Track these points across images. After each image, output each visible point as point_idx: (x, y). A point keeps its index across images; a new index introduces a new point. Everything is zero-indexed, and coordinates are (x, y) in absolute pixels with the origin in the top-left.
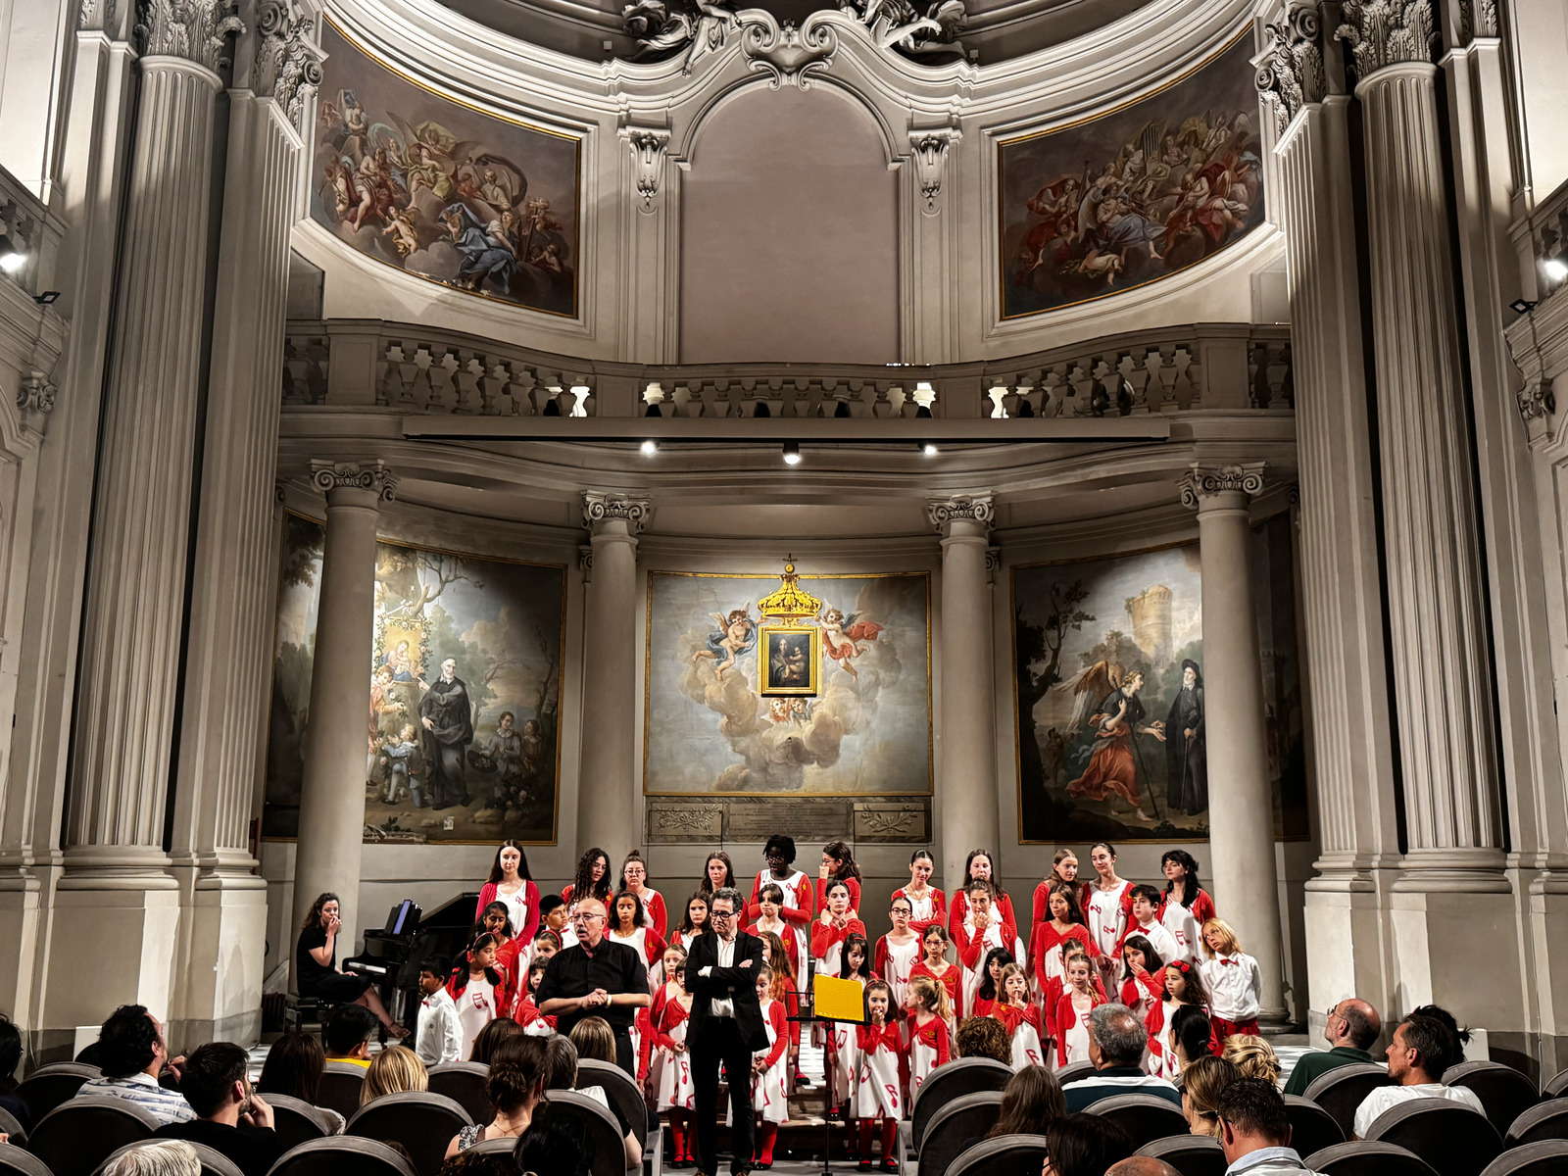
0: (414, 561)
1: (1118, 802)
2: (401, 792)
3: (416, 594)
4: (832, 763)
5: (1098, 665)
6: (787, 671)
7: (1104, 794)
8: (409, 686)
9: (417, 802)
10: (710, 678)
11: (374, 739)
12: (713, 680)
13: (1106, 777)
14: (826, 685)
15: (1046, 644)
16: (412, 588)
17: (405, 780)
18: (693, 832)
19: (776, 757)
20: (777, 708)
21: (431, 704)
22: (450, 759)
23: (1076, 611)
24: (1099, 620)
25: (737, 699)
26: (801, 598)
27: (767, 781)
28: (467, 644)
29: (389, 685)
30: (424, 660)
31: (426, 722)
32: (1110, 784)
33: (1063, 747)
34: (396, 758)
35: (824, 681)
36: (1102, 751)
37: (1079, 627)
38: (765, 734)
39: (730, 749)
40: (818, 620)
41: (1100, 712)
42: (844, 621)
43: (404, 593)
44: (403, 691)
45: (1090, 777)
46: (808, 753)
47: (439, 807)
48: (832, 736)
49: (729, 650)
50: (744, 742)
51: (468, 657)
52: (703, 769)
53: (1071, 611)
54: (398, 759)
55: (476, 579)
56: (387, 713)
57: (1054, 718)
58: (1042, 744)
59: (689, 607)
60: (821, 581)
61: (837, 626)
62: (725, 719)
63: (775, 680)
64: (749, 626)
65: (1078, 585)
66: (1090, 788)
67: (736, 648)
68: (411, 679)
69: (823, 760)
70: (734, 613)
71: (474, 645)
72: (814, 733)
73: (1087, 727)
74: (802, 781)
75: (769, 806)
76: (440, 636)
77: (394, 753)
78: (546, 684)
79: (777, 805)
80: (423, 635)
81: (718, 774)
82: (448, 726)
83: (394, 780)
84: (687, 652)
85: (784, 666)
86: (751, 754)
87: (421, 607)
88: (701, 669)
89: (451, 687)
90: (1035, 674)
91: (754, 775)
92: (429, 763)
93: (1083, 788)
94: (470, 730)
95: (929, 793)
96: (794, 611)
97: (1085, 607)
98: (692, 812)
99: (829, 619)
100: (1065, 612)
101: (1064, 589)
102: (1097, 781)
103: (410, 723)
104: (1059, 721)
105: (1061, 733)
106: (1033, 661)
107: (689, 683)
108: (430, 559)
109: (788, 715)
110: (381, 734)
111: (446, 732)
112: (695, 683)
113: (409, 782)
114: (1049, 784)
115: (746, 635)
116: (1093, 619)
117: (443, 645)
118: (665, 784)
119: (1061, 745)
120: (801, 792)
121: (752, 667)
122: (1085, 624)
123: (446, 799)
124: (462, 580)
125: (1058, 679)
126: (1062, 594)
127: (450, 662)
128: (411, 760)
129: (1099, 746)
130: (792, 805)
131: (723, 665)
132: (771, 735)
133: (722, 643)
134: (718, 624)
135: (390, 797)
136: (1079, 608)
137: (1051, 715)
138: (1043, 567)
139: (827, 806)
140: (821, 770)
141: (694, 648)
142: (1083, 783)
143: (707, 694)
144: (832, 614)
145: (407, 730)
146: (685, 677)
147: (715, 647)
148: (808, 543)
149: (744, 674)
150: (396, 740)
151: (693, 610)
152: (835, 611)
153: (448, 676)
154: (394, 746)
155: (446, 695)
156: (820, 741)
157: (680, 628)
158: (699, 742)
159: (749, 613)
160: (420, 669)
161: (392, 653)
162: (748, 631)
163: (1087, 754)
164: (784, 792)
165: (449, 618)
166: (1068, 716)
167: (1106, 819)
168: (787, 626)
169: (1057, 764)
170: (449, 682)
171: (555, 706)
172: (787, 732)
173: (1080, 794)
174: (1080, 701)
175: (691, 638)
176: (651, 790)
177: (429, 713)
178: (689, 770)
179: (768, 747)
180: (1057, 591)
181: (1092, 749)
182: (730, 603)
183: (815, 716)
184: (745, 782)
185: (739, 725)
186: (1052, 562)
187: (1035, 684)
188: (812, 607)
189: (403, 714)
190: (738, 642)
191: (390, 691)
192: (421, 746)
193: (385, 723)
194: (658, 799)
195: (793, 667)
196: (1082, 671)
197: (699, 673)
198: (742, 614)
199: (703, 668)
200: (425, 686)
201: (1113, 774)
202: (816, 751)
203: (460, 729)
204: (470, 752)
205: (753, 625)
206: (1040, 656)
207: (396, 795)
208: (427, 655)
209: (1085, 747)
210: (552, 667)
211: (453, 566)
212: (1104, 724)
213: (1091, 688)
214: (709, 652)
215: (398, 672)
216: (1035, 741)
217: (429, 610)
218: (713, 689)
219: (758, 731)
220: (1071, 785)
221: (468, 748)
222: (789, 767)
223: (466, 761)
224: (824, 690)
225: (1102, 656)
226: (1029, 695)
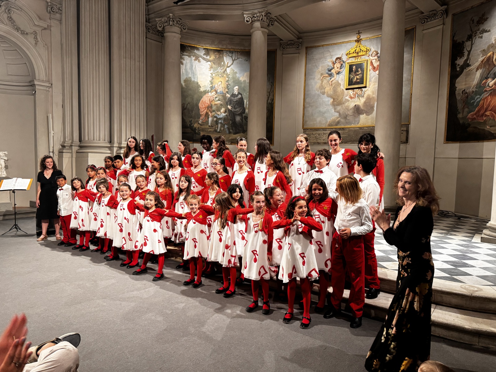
0: (223, 54)
1: (490, 122)
2: (222, 129)
3: (224, 65)
4: (371, 113)
5: (489, 54)
6: (355, 79)
7: (484, 118)
8: (223, 96)
9: (228, 132)
10: (327, 85)
11: (211, 113)
12: (328, 85)
13: (486, 111)
14: (371, 82)
15: (465, 48)
16: (222, 63)
17: (223, 125)
18: (319, 141)
19: (350, 113)
20: (351, 94)
21: (231, 101)
22: (238, 119)
23: (481, 29)
24: (492, 31)
25: (337, 92)
26: (362, 48)
27: (346, 122)
28: (242, 81)
29: (216, 96)
30: (228, 87)
31: (229, 107)
32: (488, 113)
33: (468, 97)
34: (219, 118)
35: (370, 81)
36: (485, 98)
37: (482, 37)
38: (346, 104)
39: (333, 111)
40: (368, 56)
41: (487, 78)
42: (379, 55)
43: (219, 65)
44: (221, 97)
45: (479, 111)
46: (362, 110)
47: (235, 134)
48: (372, 103)
49: (335, 74)
50: (339, 108)
51: (243, 85)
52: (323, 119)
53: (479, 30)
54: (220, 119)
55: (245, 58)
56: (215, 105)
57: (465, 85)
58: (458, 98)
59: (320, 59)
60: (370, 39)
61: (376, 57)
62: (332, 100)
63: (351, 82)
64: (342, 63)
65: (483, 15)
66: (478, 116)
67: (337, 72)
68: (223, 93)
69: (368, 112)
70: (337, 59)
71: (245, 81)
72: (365, 102)
73: (480, 87)
74: (359, 121)
75: (347, 131)
76: (233, 79)
77: (219, 117)
78: (269, 92)
79: (350, 131)
80: (227, 79)
81: (329, 120)
82: (237, 108)
83: (219, 125)
84: (319, 76)
85: (354, 77)
86: (341, 112)
87: (226, 70)
88: (324, 82)
89: (237, 95)
90: (459, 65)
91: (342, 120)
92: (231, 120)
93: (475, 116)
94: (244, 109)
95: (408, 123)
96: (360, 54)
97: (486, 26)
98: (319, 134)
99: (373, 55)
100: (475, 31)
101: (476, 19)
102: (481, 112)
103: (224, 107)
104: (467, 86)
105: (467, 91)
106: (458, 58)
107: (320, 87)
108: (228, 53)
109: (355, 96)
110: (214, 111)
111: (236, 110)
112: (322, 87)
113: (224, 126)
114: (460, 116)
115: (341, 66)
116: (489, 31)
117: (234, 82)
118: (311, 124)
119: (467, 97)
120: (359, 126)
121: (343, 79)
122: (485, 35)
123: (237, 131)
124: (240, 59)
125: (469, 65)
126: (475, 22)
127: (237, 87)
128: (225, 119)
129: (485, 95)
130: (355, 131)
131: (332, 79)
132: (349, 104)
133: (332, 71)
134: (331, 64)
135: (218, 130)
136: (482, 27)
137: (464, 83)
138: (467, 10)
139: (368, 130)
140: (367, 117)
141: (322, 74)
142: (475, 114)
143: (326, 91)
144: (374, 53)
145: (223, 110)
146: (318, 85)
147: (330, 73)
148: (366, 24)
149: (340, 82)
150: (219, 113)
151: (322, 60)
152: (375, 51)
153: (236, 92)
154: (218, 115)
155: (236, 98)
156: (367, 105)
157: (317, 67)
158: (322, 109)
159: (343, 58)
160: (227, 90)
161: (216, 85)
162: (342, 65)
163: (479, 100)
164: (353, 126)
165: (236, 72)
166: (472, 83)
167: (484, 129)
168: (356, 61)
169: (464, 106)
170: (237, 94)
171: (273, 100)
172: (355, 103)
173: (473, 119)
174: (478, 74)
175: (320, 71)
176: (305, 127)
177: (230, 104)
178: (318, 119)
179: (347, 109)
180: (473, 21)
181: (482, 97)
182: (335, 55)
183: (365, 96)
184: (338, 123)
185: (337, 102)
186: (472, 7)
187: (458, 69)
188: (367, 51)
189: (221, 105)
190: (338, 70)
191: (216, 98)
192: (228, 114)
193: (215, 108)
194: (307, 130)
195: (358, 77)
196: (481, 59)
197: (323, 84)
198: (339, 58)
199: (325, 81)
200: (228, 96)
201: (490, 108)
202: (365, 109)
203: (241, 109)
204: (245, 116)
205: (344, 62)
206: (461, 55)
207: (220, 130)
208: (229, 85)
209: (478, 96)
210: (272, 87)
211: (237, 55)
212: (489, 84)
213: (485, 66)
214: (327, 75)
215: (219, 91)
216: (456, 96)
217: (228, 70)
218: (328, 89)
219: (344, 103)
220: (469, 116)
221: (244, 115)
222: (355, 116)
223: (243, 119)
224: (370, 85)
225: (491, 49)
226: (454, 75)
